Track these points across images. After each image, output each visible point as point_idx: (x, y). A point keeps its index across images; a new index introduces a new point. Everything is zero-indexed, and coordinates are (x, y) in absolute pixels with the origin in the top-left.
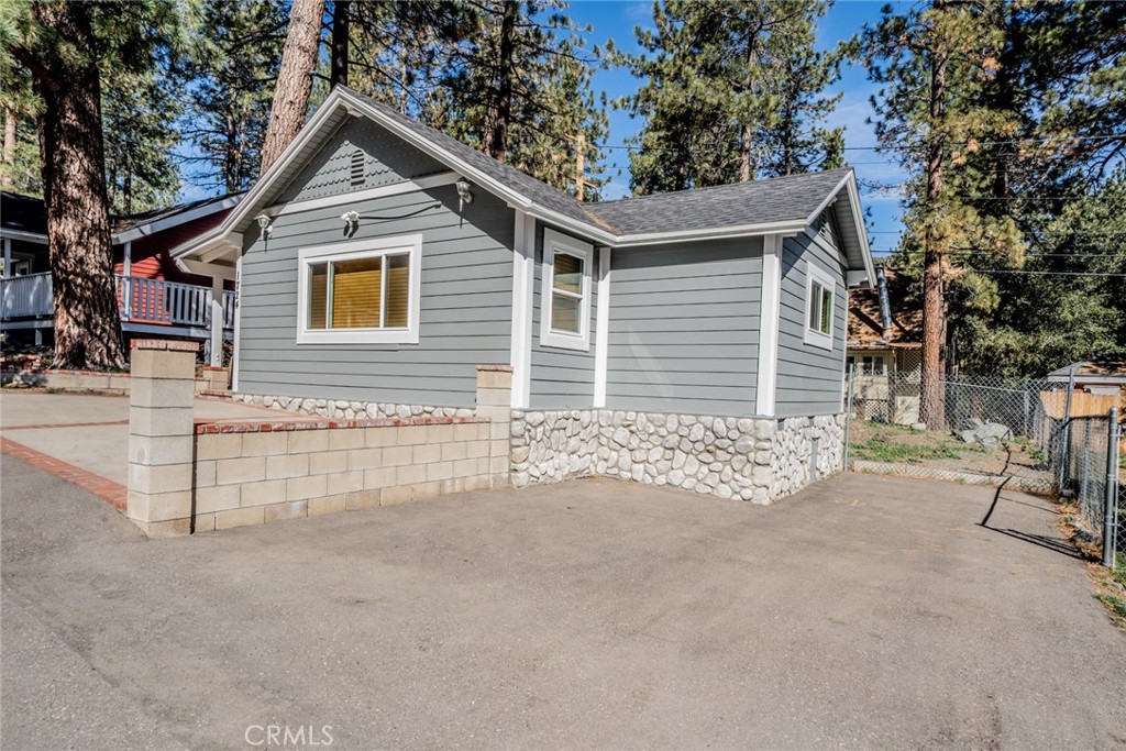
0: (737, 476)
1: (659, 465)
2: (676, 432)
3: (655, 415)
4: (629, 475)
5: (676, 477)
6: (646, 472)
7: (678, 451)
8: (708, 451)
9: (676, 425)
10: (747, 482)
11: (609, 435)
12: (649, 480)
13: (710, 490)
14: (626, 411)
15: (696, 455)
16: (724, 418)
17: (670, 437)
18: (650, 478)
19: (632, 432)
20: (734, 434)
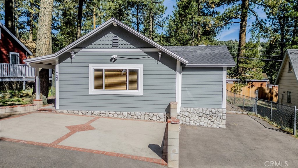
0: (218, 122)
1: (197, 121)
2: (202, 112)
3: (196, 108)
4: (189, 124)
5: (202, 123)
6: (194, 122)
7: (202, 117)
8: (211, 117)
9: (202, 110)
10: (221, 123)
11: (183, 114)
12: (195, 125)
13: (211, 126)
14: (188, 108)
15: (207, 118)
16: (215, 109)
17: (200, 114)
18: (195, 124)
19: (190, 113)
20: (217, 113)
